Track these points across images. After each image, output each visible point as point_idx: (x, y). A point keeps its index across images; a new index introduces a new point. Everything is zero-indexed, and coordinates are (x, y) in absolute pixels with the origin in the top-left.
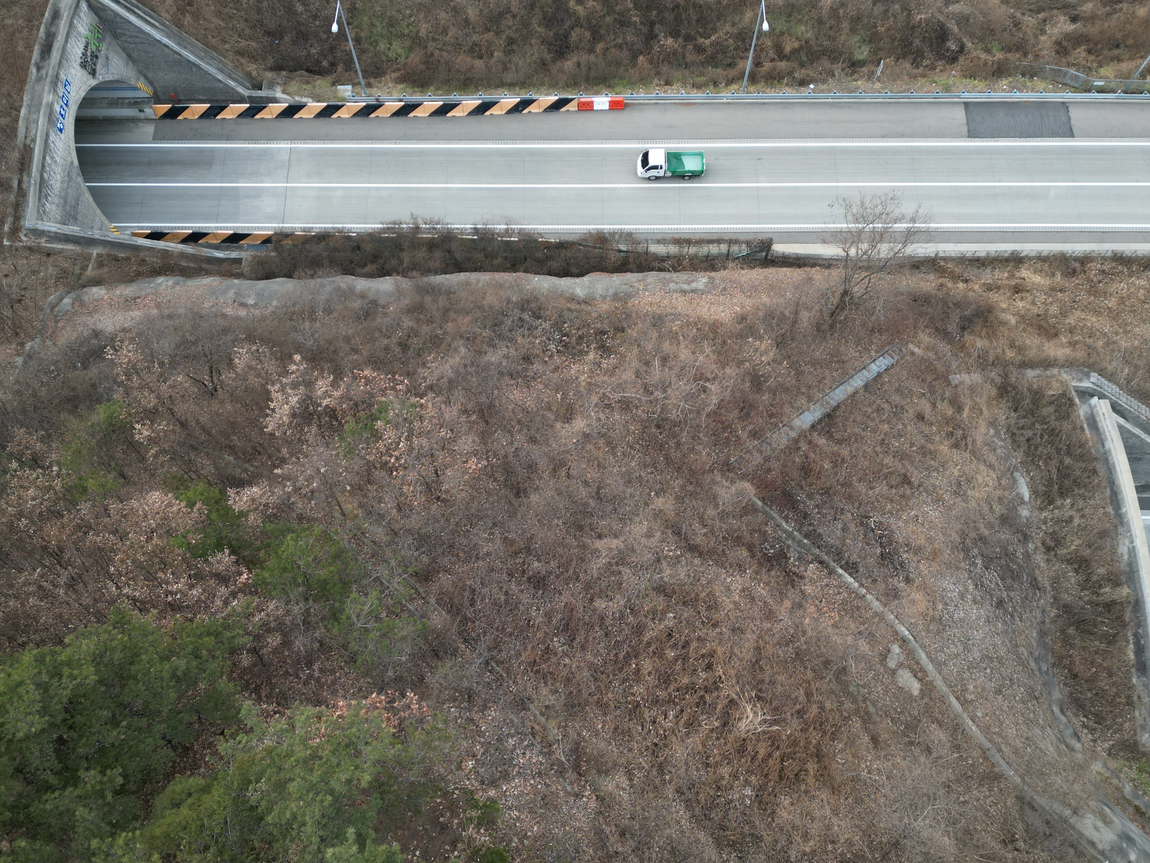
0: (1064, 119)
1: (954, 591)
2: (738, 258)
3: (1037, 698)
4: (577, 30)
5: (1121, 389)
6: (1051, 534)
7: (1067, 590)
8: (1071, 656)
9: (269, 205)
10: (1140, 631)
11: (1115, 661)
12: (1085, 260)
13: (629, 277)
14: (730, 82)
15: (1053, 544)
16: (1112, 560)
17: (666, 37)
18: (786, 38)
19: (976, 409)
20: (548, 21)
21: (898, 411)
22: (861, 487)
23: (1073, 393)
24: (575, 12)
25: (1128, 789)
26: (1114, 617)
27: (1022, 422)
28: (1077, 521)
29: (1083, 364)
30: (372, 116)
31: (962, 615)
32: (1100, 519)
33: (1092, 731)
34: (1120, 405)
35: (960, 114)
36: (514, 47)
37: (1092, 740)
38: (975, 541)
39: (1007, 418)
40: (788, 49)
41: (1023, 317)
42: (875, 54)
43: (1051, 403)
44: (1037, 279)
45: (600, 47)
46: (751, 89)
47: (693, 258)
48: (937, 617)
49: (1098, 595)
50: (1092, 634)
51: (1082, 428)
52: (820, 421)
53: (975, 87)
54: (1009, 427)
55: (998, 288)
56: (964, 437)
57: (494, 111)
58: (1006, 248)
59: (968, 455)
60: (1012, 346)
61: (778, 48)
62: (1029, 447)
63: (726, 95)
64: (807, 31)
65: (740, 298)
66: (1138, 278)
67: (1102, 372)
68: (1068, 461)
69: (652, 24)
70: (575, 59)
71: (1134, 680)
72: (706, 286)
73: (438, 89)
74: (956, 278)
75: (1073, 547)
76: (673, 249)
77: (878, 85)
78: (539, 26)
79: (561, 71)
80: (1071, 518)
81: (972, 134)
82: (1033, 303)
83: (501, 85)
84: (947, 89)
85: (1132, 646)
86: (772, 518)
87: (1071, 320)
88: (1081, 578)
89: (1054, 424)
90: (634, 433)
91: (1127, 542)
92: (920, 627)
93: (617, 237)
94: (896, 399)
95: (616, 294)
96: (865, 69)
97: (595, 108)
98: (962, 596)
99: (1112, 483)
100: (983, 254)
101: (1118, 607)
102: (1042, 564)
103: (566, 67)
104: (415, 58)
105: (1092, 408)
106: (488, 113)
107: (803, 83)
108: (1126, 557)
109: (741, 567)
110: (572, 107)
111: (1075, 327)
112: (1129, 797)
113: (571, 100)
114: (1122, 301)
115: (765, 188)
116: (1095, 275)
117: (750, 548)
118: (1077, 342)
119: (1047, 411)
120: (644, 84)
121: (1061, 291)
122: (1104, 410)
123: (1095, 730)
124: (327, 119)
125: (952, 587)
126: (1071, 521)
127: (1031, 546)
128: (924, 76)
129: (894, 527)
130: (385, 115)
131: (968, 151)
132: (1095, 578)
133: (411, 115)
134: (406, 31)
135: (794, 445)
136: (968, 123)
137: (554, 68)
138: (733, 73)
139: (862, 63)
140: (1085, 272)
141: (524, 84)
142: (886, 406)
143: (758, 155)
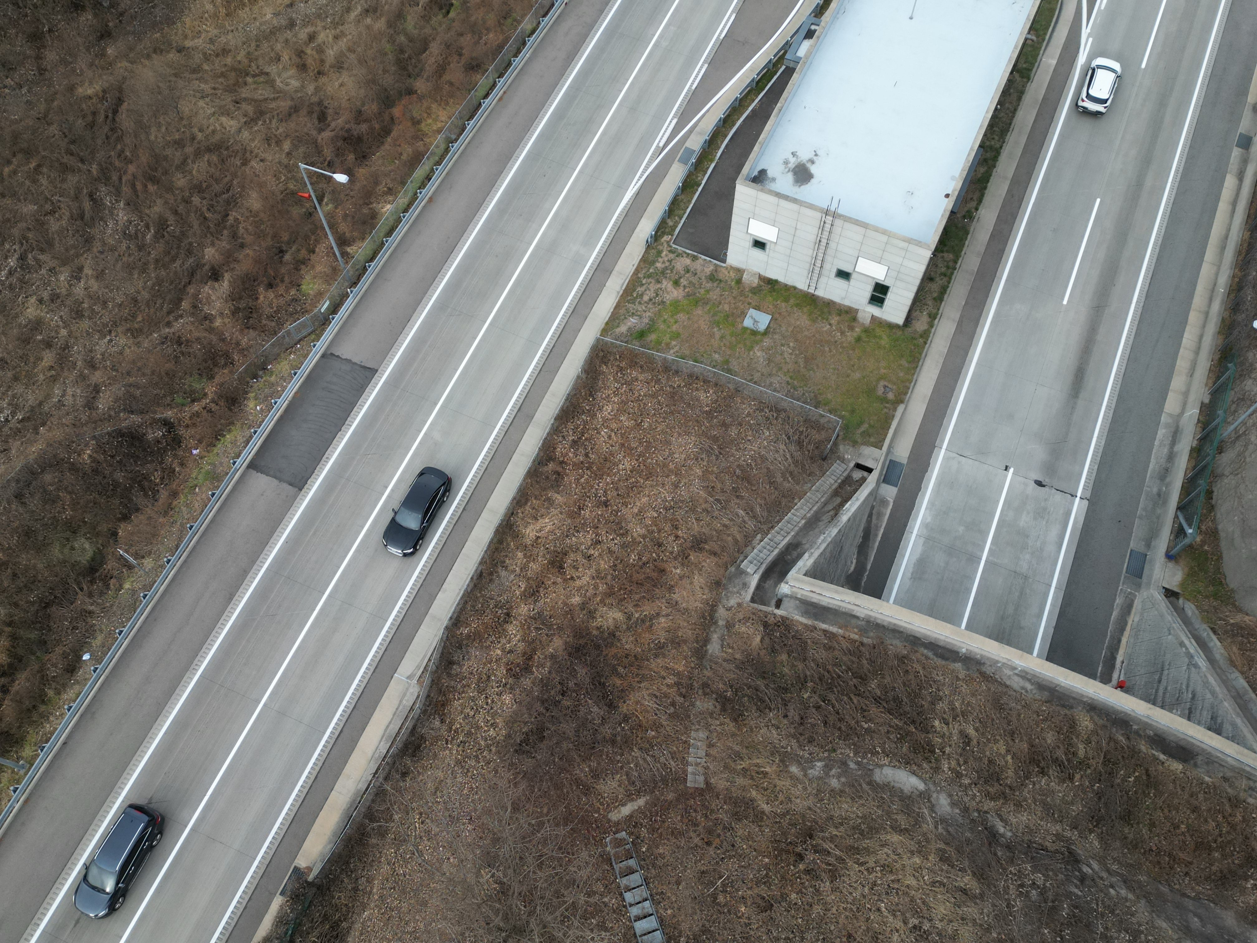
0: (345, 367)
5: (765, 533)
23: (763, 608)
28: (969, 729)
29: (725, 569)
35: (261, 482)
41: (611, 593)
42: (99, 534)
43: (773, 651)
44: (547, 523)
51: (824, 632)
53: (234, 443)
54: (792, 736)
55: (540, 582)
62: (837, 728)
67: (741, 550)
68: (876, 688)
77: (148, 564)
80: (962, 733)
81: (299, 484)
82: (590, 559)
84: (216, 478)
85: (1162, 756)
87: (637, 530)
88: (1054, 772)
89: (809, 669)
91: (1009, 673)
96: (110, 566)
99: (917, 641)
105: (793, 597)
107: (72, 667)
111: (653, 535)
114: (627, 448)
116: (575, 455)
118: (684, 554)
121: (580, 508)
122: (808, 588)
128: (174, 494)
131: (319, 502)
136: (280, 480)
139: (99, 561)
140: (565, 463)
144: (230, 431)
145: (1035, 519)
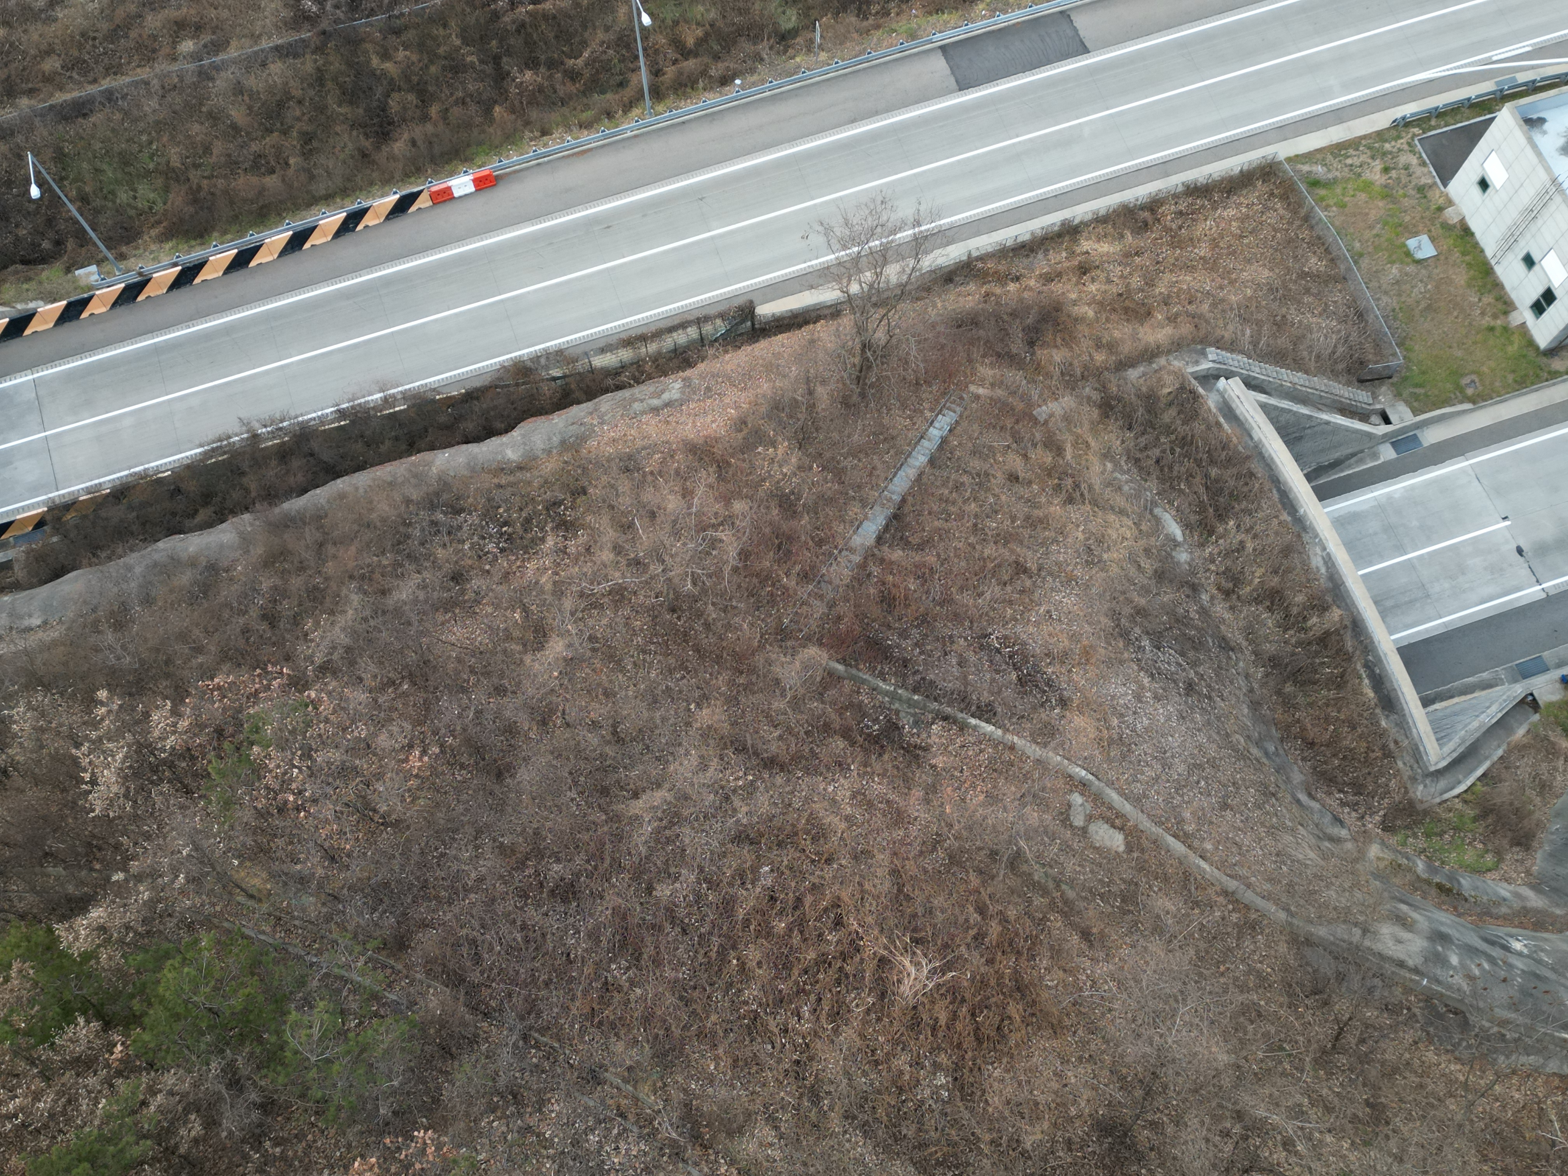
0: (1070, 32)
1: (1127, 694)
2: (716, 340)
3: (1274, 795)
4: (395, 96)
5: (1249, 357)
6: (1224, 573)
7: (1266, 638)
8: (1298, 721)
9: (28, 471)
10: (1370, 658)
11: (1353, 707)
12: (1153, 205)
13: (576, 411)
14: (628, 107)
15: (1231, 585)
16: (1308, 581)
17: (521, 71)
18: (683, 28)
19: (1080, 443)
20: (350, 96)
21: (983, 479)
22: (966, 599)
23: (1193, 381)
24: (384, 73)
25: (1420, 866)
26: (1333, 652)
27: (1143, 441)
28: (1250, 546)
29: (1194, 341)
30: (140, 299)
31: (1146, 722)
32: (1277, 533)
33: (1354, 806)
34: (1255, 378)
35: (939, 64)
36: (315, 144)
37: (1358, 819)
38: (1132, 618)
39: (1123, 442)
40: (690, 42)
41: (1101, 304)
42: (807, 16)
43: (1170, 404)
44: (1105, 248)
45: (434, 110)
46: (660, 108)
47: (656, 359)
48: (1116, 737)
49: (1305, 630)
50: (1315, 683)
51: (1218, 424)
52: (887, 528)
53: (946, 22)
54: (1128, 452)
55: (1059, 275)
56: (1077, 486)
57: (315, 240)
58: (1053, 219)
59: (1088, 508)
60: (1099, 346)
61: (677, 44)
62: (1162, 470)
63: (629, 126)
64: (708, 11)
65: (732, 395)
66: (1225, 208)
67: (1219, 344)
68: (1214, 472)
69: (496, 59)
70: (406, 136)
71: (1383, 723)
72: (683, 393)
73: (224, 233)
74: (1002, 279)
75: (1257, 580)
76: (625, 355)
77: (823, 56)
78: (340, 106)
79: (392, 157)
80: (1242, 542)
81: (963, 86)
82: (1109, 281)
83: (313, 201)
84: (913, 35)
85: (1366, 681)
86: (864, 682)
87: (1161, 288)
88: (1278, 616)
89: (1182, 429)
90: (641, 630)
91: (1318, 550)
92: (1099, 758)
93: (543, 361)
94: (976, 464)
95: (563, 442)
96: (799, 40)
97: (456, 195)
98: (1139, 698)
99: (1276, 481)
100: (1027, 237)
101: (1334, 638)
102: (1227, 616)
103: (396, 151)
104: (177, 199)
105: (1221, 394)
106: (307, 246)
107: (725, 81)
108: (1323, 570)
109: (842, 766)
110: (423, 202)
111: (1169, 296)
112: (1425, 876)
113: (419, 193)
114: (1214, 244)
115: (721, 236)
116: (1172, 220)
117: (846, 733)
118: (1177, 315)
119: (1169, 416)
120: (513, 143)
121: (1137, 254)
122: (1237, 392)
123: (1357, 804)
124: (74, 324)
125: (1122, 690)
126: (1243, 548)
127: (1205, 597)
128: (878, 27)
129: (1024, 636)
130: (159, 292)
131: (964, 109)
132: (1295, 611)
133: (197, 280)
134: (151, 166)
135: (862, 574)
136: (953, 73)
137: (381, 157)
138: (628, 93)
139: (794, 33)
140: (1159, 220)
141: (346, 191)
142: (965, 479)
143: (698, 194)
144: (950, 13)
145: (1486, 569)
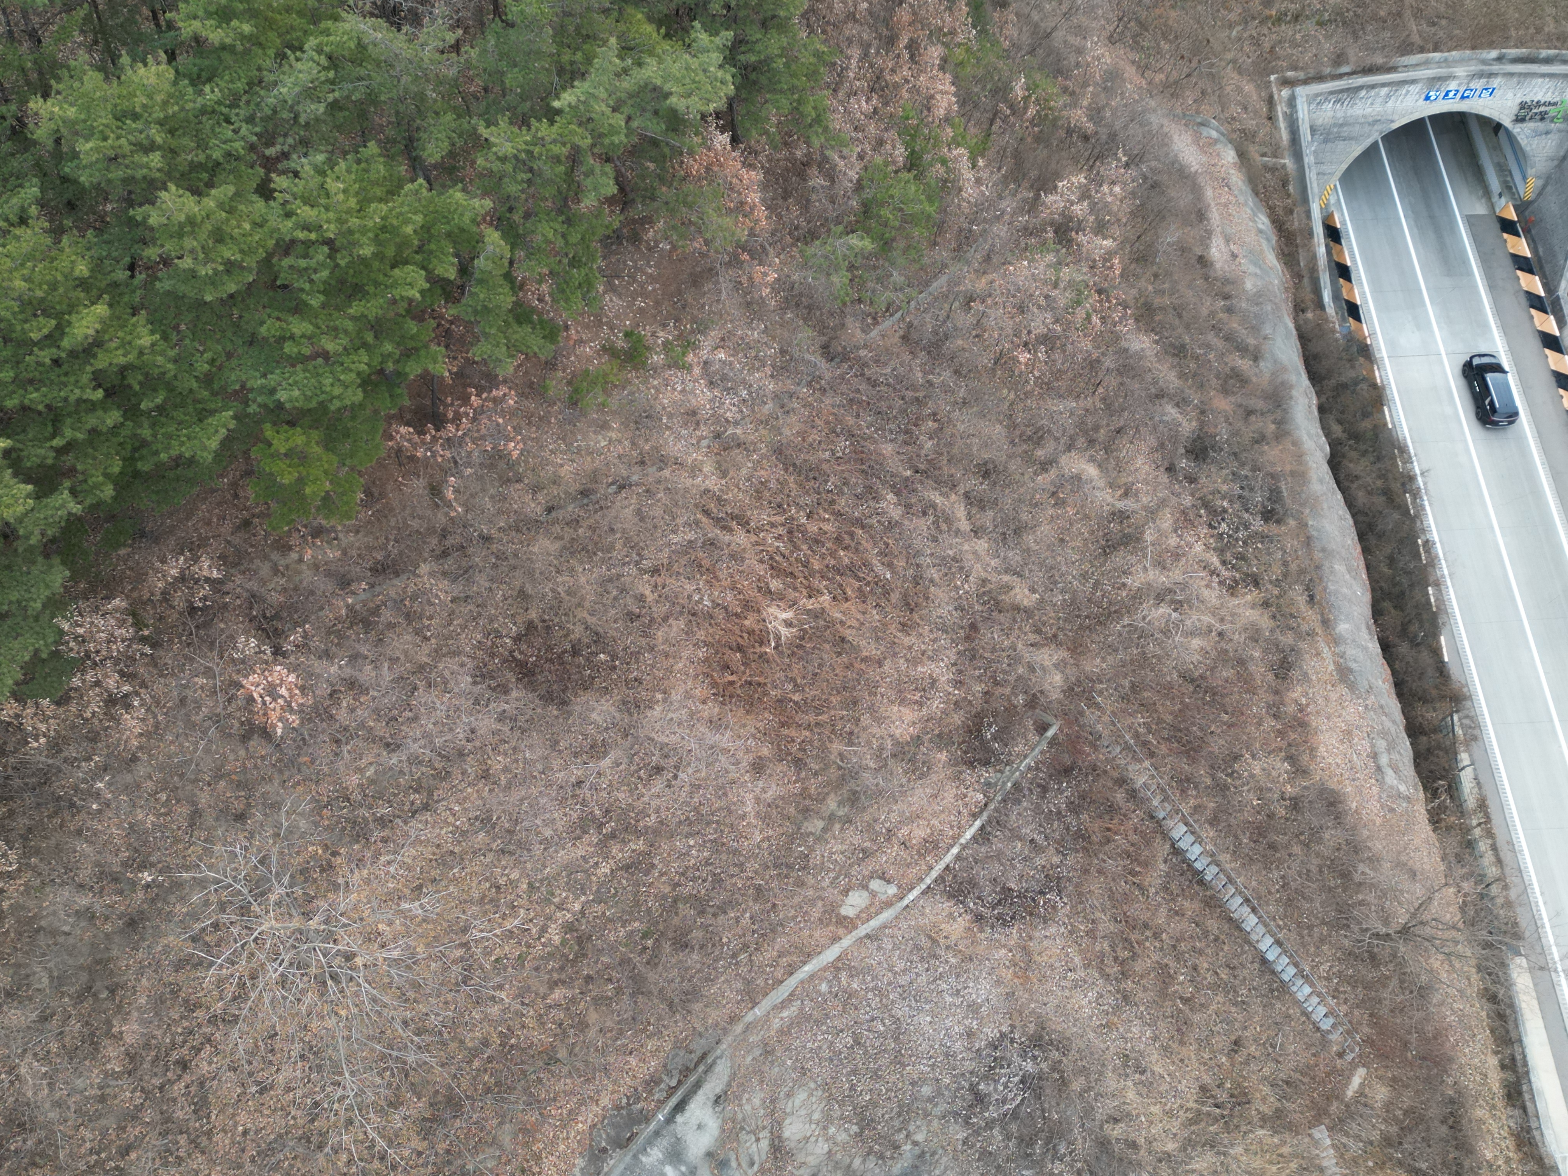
9: (1409, 339)
31: (948, 1000)
38: (1057, 1068)
125: (983, 994)
129: (1053, 928)
